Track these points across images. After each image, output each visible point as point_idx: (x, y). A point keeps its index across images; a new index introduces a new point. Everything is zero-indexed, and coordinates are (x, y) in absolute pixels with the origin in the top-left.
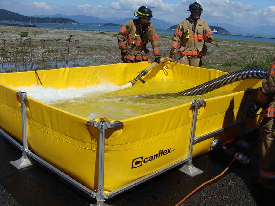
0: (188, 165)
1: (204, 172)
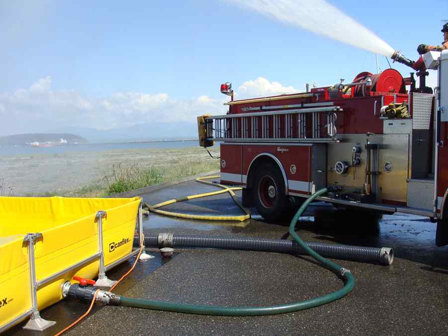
0: (34, 319)
1: (57, 323)
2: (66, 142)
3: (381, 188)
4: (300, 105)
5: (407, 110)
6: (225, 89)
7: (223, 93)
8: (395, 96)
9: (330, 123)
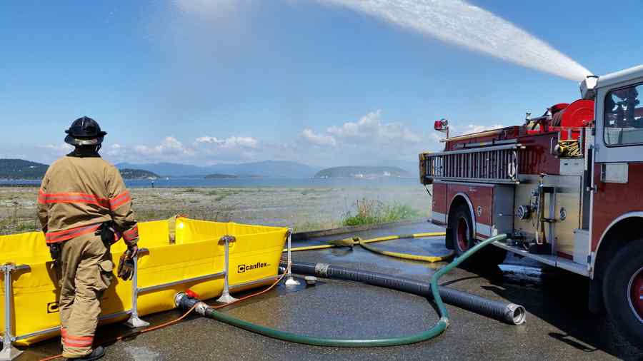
2: (389, 175)
3: (556, 238)
4: (491, 143)
5: (579, 147)
6: (439, 125)
7: (437, 129)
8: (569, 131)
9: (511, 162)
